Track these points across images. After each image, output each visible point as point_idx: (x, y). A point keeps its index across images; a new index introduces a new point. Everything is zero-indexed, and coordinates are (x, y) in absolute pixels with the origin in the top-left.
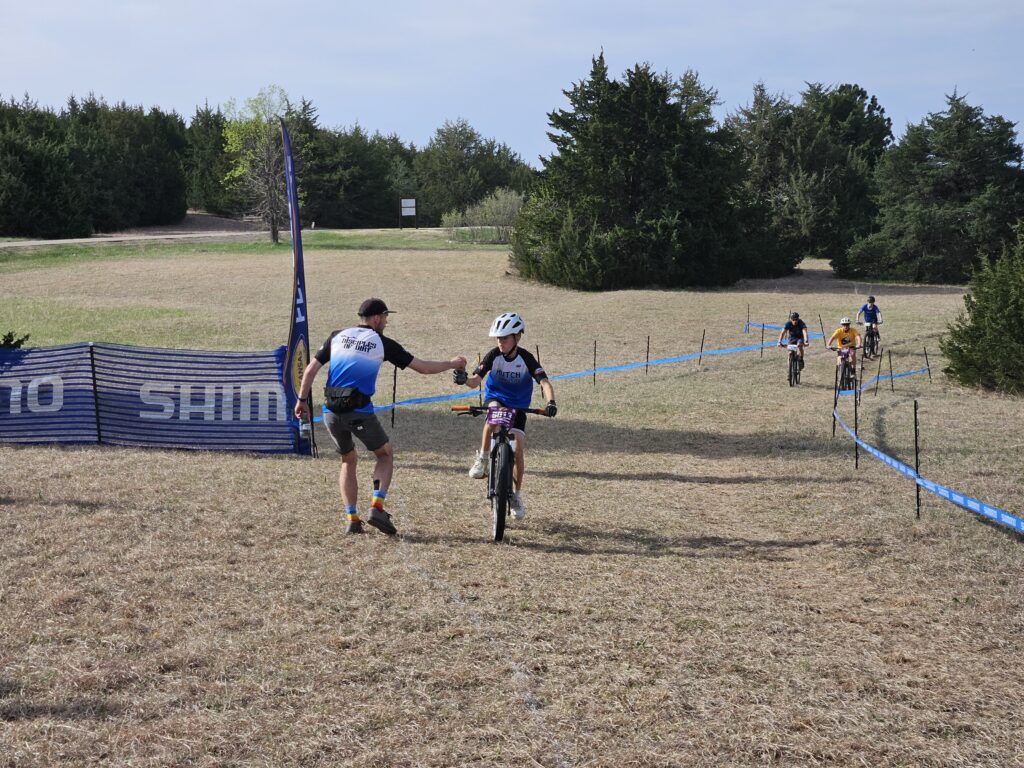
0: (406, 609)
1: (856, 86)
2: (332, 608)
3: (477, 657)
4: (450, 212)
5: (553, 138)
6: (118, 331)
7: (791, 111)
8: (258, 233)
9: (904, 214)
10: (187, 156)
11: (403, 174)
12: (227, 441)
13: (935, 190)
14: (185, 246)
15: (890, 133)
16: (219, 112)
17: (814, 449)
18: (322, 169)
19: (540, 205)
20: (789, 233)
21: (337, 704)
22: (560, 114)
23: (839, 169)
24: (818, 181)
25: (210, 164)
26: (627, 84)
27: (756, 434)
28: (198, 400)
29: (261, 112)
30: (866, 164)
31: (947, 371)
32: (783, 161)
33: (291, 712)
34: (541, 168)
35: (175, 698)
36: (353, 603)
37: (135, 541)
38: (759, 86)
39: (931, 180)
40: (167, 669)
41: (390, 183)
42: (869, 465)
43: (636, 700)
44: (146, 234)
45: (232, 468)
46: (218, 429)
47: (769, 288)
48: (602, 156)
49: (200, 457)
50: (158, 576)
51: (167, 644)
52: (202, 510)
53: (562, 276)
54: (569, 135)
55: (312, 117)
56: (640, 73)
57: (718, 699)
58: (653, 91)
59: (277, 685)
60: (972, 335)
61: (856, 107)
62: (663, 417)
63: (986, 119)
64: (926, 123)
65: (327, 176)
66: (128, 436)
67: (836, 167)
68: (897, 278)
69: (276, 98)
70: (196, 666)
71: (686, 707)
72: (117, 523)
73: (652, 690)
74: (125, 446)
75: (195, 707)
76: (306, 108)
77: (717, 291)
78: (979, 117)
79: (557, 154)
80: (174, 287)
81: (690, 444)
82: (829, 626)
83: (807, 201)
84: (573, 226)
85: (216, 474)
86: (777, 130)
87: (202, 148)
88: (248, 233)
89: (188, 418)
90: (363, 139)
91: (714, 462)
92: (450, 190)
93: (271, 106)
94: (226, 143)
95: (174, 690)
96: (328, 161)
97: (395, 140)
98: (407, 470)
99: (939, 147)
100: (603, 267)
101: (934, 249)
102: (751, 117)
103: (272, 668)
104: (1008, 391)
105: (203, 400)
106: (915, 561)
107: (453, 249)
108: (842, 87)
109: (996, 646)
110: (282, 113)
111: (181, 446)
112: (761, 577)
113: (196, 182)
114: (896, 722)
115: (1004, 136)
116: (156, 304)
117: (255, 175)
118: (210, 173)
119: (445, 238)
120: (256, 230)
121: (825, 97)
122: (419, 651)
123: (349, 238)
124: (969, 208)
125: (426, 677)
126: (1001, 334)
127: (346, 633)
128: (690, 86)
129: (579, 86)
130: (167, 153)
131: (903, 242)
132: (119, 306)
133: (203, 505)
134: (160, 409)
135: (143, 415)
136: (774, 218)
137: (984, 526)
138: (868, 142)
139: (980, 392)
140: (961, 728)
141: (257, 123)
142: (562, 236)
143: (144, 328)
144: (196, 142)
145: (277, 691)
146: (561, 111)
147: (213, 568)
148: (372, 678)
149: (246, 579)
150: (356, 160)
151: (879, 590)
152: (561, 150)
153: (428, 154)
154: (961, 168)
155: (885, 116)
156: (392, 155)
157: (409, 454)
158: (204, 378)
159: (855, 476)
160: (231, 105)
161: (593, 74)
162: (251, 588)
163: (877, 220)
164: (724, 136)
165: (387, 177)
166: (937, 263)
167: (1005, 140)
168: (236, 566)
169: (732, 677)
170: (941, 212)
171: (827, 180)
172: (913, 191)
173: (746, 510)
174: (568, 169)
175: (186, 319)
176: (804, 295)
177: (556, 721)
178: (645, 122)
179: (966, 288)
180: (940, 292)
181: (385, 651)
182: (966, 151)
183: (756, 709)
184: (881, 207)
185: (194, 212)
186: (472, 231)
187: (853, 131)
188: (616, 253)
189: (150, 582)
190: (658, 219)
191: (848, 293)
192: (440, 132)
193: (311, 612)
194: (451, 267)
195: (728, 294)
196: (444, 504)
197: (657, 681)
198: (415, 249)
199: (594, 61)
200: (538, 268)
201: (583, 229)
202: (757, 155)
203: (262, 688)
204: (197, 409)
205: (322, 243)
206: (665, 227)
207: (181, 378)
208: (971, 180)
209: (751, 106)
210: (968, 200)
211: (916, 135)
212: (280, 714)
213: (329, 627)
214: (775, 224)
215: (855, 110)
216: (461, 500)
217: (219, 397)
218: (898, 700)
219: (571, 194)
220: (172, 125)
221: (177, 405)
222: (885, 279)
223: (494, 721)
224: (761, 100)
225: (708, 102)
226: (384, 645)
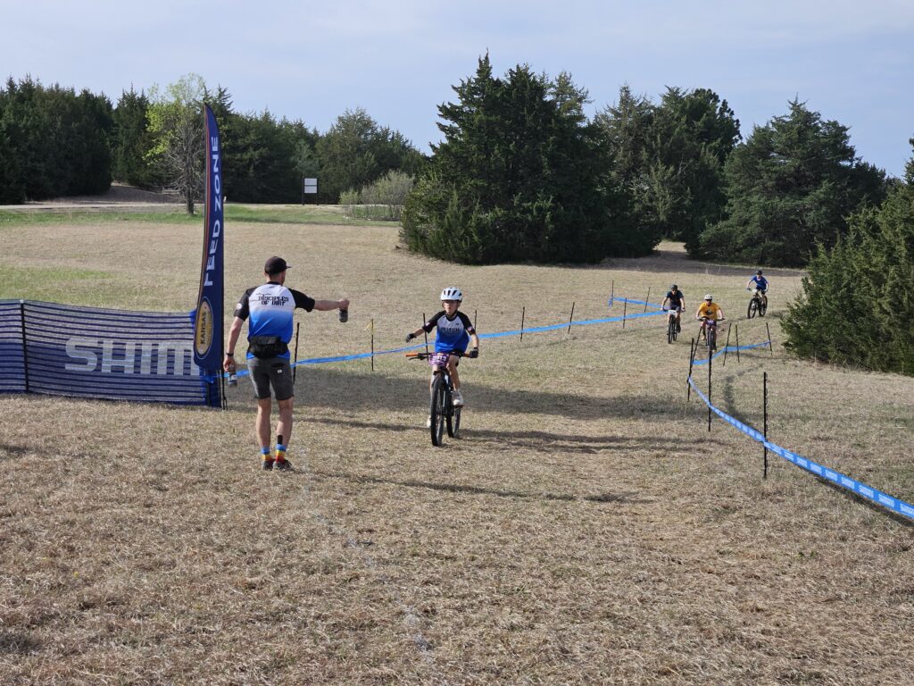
0: (307, 552)
1: (710, 90)
2: (240, 550)
3: (372, 599)
4: (347, 191)
5: (443, 128)
6: (46, 290)
7: (652, 111)
8: (175, 205)
9: (750, 204)
10: (113, 134)
11: (306, 156)
12: (144, 393)
13: (777, 185)
14: (109, 215)
15: (738, 133)
16: (143, 95)
17: (672, 412)
18: (234, 149)
19: (428, 186)
20: (648, 218)
21: (243, 643)
22: (449, 107)
23: (694, 163)
24: (674, 173)
25: (134, 142)
26: (509, 82)
27: (620, 398)
28: (119, 354)
29: (181, 97)
30: (717, 160)
31: (786, 344)
32: (644, 155)
33: (201, 650)
34: (430, 153)
35: (93, 635)
36: (259, 546)
37: (58, 485)
38: (624, 88)
39: (774, 176)
40: (87, 606)
41: (295, 164)
42: (720, 428)
43: (518, 643)
44: (74, 203)
45: (149, 418)
46: (136, 381)
47: (629, 267)
48: (485, 144)
49: (119, 407)
50: (80, 518)
51: (87, 582)
52: (121, 457)
53: (446, 250)
54: (456, 125)
55: (227, 103)
56: (521, 72)
57: (591, 644)
58: (532, 89)
59: (189, 624)
60: (809, 313)
61: (709, 109)
62: (536, 380)
63: (823, 124)
64: (771, 126)
65: (239, 156)
66: (53, 387)
67: (691, 161)
68: (743, 261)
69: (195, 85)
70: (114, 604)
71: (563, 650)
72: (42, 467)
73: (531, 634)
74: (51, 396)
75: (112, 643)
76: (221, 94)
77: (584, 267)
78: (817, 121)
79: (446, 141)
80: (98, 251)
81: (560, 406)
82: (689, 576)
83: (665, 190)
84: (458, 206)
85: (133, 423)
86: (639, 127)
87: (127, 127)
88: (167, 204)
89: (110, 371)
90: (272, 123)
91: (583, 423)
92: (348, 171)
93: (190, 90)
94: (149, 124)
95: (93, 626)
96: (240, 142)
97: (300, 125)
98: (307, 423)
99: (781, 146)
100: (484, 244)
101: (775, 236)
102: (617, 115)
103: (184, 607)
104: (840, 363)
105: (124, 355)
106: (764, 517)
107: (349, 224)
108: (697, 91)
109: (839, 598)
110: (200, 98)
111: (102, 396)
112: (627, 529)
113: (120, 157)
114: (753, 668)
115: (839, 139)
116: (82, 266)
117: (174, 152)
118: (134, 150)
119: (343, 214)
120: (174, 202)
121: (683, 99)
122: (319, 593)
123: (257, 212)
124: (807, 201)
125: (326, 618)
126: (835, 313)
127: (252, 575)
128: (564, 86)
129: (466, 82)
130: (95, 130)
131: (749, 229)
132: (48, 267)
133: (121, 452)
134: (84, 362)
135: (68, 367)
136: (636, 205)
137: (824, 486)
138: (719, 140)
139: (815, 364)
140: (811, 675)
141: (177, 106)
142: (448, 215)
143: (70, 288)
144: (122, 121)
145: (188, 629)
146: (449, 104)
147: (130, 511)
148: (276, 618)
149: (161, 522)
150: (265, 142)
151: (732, 543)
152: (448, 138)
153: (329, 138)
154: (800, 165)
155: (735, 118)
156: (297, 139)
157: (308, 409)
158: (126, 336)
159: (708, 437)
160: (154, 90)
161: (479, 72)
162: (165, 529)
163: (726, 209)
164: (593, 131)
165: (292, 159)
166: (778, 248)
167: (839, 142)
168: (151, 509)
169: (604, 623)
170: (783, 203)
171: (682, 173)
172: (758, 184)
173: (612, 467)
174: (455, 155)
175: (108, 281)
176: (661, 274)
177: (445, 662)
178: (524, 116)
179: (803, 271)
180: (780, 274)
181: (288, 592)
182: (805, 152)
183: (627, 653)
184: (730, 198)
185: (118, 185)
186: (367, 208)
187: (706, 130)
188: (495, 231)
189: (72, 523)
190: (534, 202)
191: (700, 272)
192: (340, 119)
193: (220, 554)
194: (347, 240)
195: (595, 271)
196: (341, 456)
197: (536, 625)
198: (316, 223)
199: (480, 61)
200: (425, 243)
201: (467, 208)
202: (622, 148)
203: (174, 626)
204: (118, 363)
205: (234, 216)
206: (540, 209)
207: (102, 334)
208: (809, 176)
209: (617, 105)
210: (806, 194)
211: (762, 135)
212: (191, 651)
213: (236, 568)
214: (636, 209)
215: (708, 112)
216: (356, 452)
217: (138, 353)
218: (753, 647)
219: (456, 177)
220: (100, 106)
221: (100, 359)
222: (732, 262)
223: (388, 661)
224: (626, 100)
225: (580, 100)
226: (287, 586)
